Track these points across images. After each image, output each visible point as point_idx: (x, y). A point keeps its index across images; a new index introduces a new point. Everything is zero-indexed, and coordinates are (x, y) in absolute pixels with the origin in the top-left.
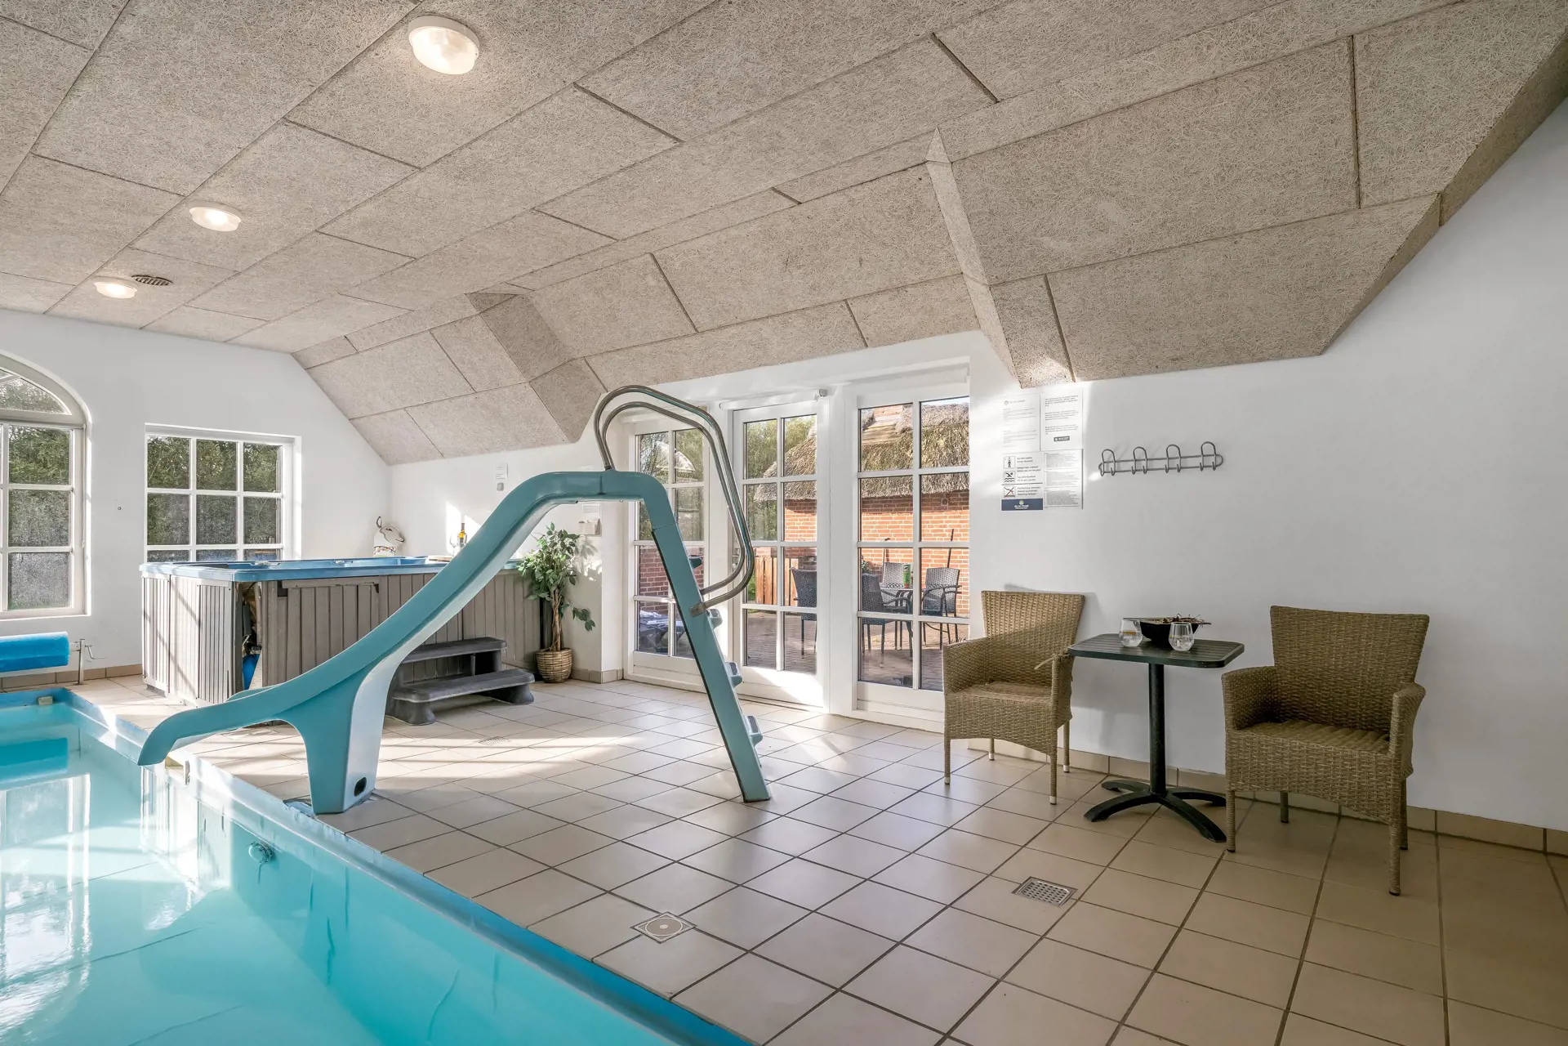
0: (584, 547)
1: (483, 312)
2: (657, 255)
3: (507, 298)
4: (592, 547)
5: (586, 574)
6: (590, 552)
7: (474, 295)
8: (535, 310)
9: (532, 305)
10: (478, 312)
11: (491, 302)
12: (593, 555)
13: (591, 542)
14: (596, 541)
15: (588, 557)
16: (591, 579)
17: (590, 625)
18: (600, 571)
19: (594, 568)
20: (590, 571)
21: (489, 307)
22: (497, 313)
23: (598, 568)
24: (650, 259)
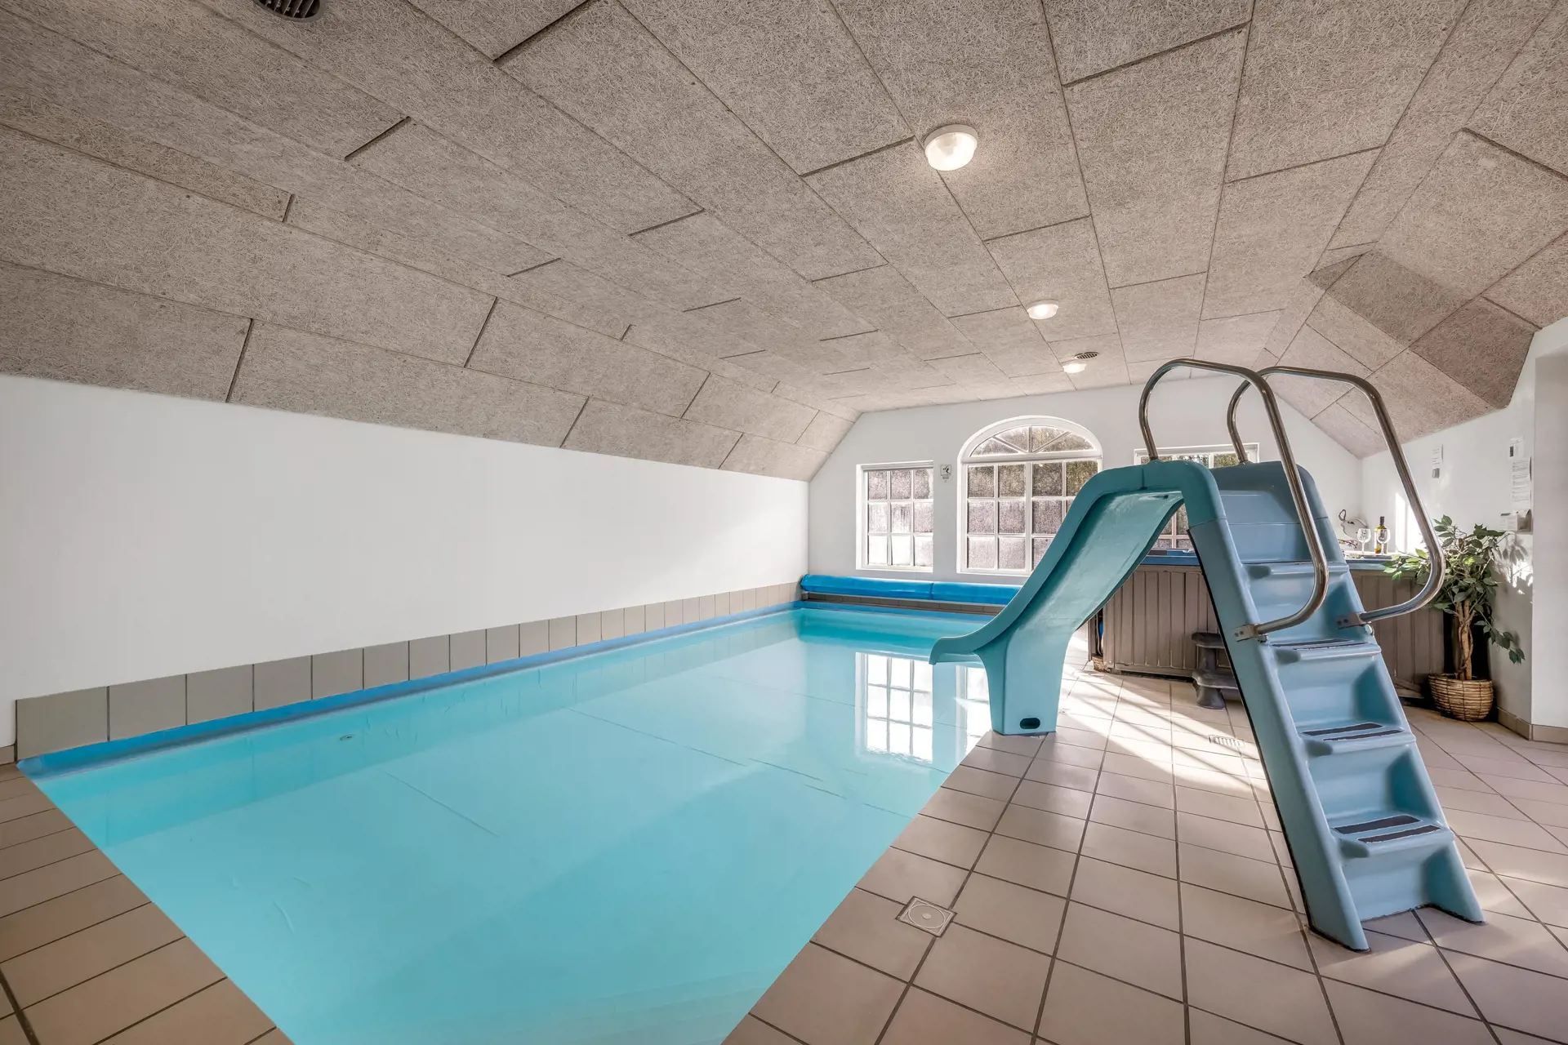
0: (1513, 547)
1: (1329, 288)
2: (1470, 125)
3: (1351, 263)
4: (1522, 548)
5: (1515, 585)
6: (1521, 557)
7: (1313, 274)
8: (1392, 262)
9: (1386, 258)
10: (1324, 291)
11: (1334, 273)
12: (1523, 559)
13: (1521, 541)
14: (1526, 540)
15: (1518, 562)
16: (1520, 592)
17: (1517, 656)
18: (1531, 581)
19: (1524, 577)
20: (1519, 581)
21: (1333, 280)
22: (1344, 284)
23: (1528, 577)
24: (1465, 137)
